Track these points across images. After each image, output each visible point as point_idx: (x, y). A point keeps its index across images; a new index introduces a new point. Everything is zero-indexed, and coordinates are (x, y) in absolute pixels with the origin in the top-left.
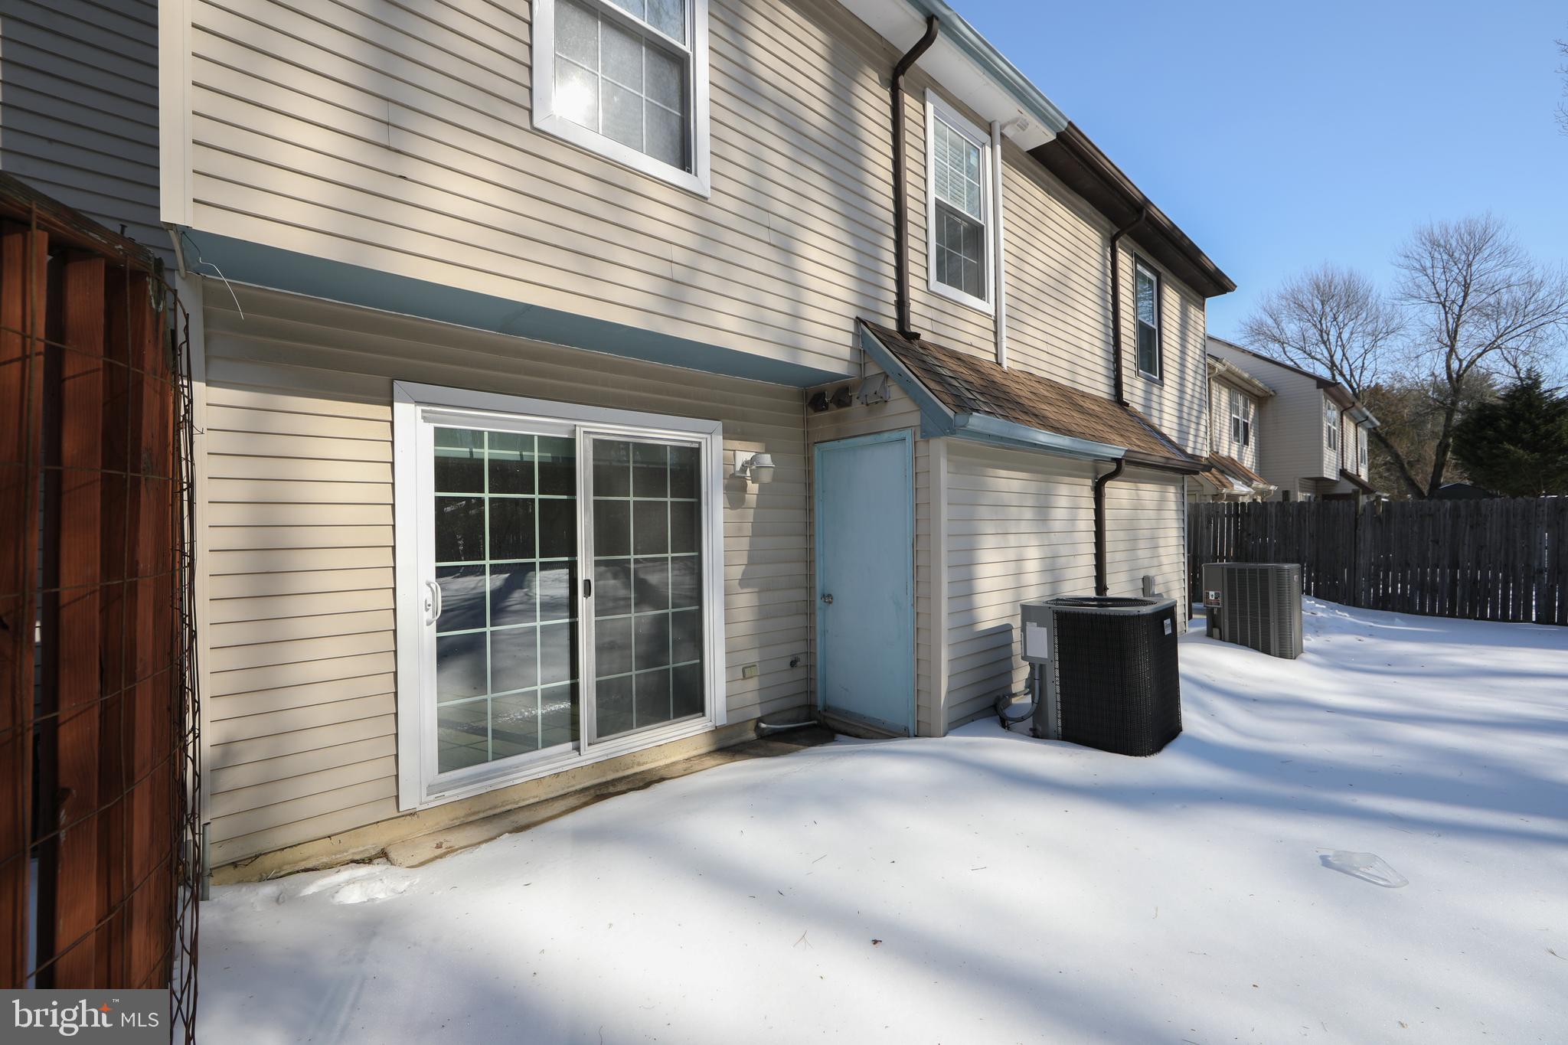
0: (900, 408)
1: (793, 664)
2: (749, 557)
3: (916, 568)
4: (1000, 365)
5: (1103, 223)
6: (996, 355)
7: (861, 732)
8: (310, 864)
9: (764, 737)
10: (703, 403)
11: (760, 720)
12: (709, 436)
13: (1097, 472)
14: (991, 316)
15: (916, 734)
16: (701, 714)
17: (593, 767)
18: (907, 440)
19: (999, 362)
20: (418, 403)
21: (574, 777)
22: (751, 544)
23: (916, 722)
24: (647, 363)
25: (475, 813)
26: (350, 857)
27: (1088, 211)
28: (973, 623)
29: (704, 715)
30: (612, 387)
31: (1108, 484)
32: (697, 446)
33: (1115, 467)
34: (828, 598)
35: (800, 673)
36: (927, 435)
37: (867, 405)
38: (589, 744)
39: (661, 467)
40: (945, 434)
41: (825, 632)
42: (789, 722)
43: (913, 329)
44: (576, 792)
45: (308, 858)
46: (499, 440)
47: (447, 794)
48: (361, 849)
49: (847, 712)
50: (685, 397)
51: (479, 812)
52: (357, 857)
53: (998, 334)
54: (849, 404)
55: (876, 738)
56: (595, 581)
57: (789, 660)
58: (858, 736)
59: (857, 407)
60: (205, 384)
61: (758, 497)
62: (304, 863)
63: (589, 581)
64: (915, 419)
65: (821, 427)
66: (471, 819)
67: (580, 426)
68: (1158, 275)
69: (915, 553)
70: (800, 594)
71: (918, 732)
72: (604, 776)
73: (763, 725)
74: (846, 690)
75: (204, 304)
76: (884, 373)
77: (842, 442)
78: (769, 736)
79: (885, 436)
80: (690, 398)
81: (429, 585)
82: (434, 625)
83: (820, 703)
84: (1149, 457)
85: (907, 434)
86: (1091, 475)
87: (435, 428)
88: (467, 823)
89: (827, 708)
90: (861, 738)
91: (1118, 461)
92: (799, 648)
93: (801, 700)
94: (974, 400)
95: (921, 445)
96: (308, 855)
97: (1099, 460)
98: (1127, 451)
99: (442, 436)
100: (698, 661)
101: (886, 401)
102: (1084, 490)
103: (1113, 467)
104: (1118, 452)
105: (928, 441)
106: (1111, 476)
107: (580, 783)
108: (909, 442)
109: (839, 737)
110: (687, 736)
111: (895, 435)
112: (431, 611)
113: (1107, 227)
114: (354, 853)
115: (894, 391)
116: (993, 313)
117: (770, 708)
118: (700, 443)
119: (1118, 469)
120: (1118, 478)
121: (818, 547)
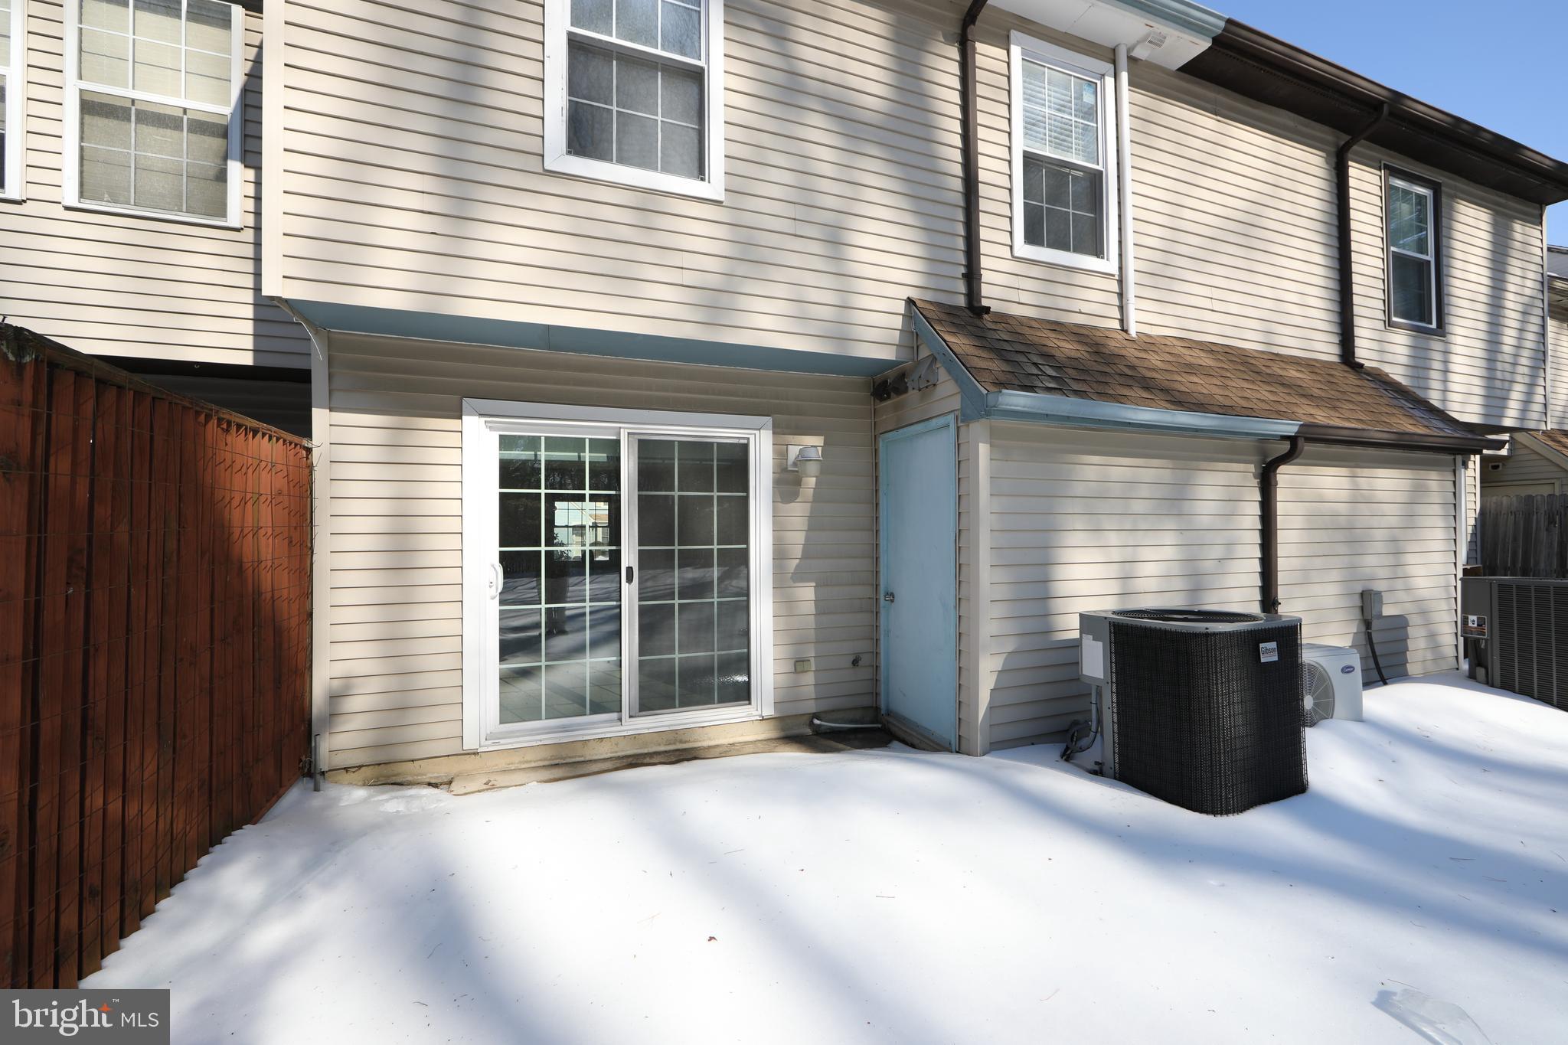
0: (947, 392)
1: (855, 662)
2: (804, 551)
3: (959, 567)
4: (1126, 331)
5: (1319, 134)
6: (1122, 321)
7: (916, 742)
8: (399, 780)
9: (820, 734)
10: (752, 400)
11: (816, 716)
12: (757, 432)
13: (1263, 454)
14: (1113, 275)
15: (957, 750)
16: (747, 702)
17: (635, 737)
18: (951, 426)
19: (1125, 328)
20: (481, 415)
21: (617, 744)
22: (807, 539)
23: (957, 736)
24: (693, 366)
25: (527, 762)
26: (428, 780)
27: (1291, 124)
28: (1049, 632)
29: (750, 704)
30: (656, 391)
31: (1282, 469)
32: (745, 442)
33: (1289, 447)
34: (891, 596)
35: (864, 673)
36: (965, 417)
37: (920, 390)
38: (630, 717)
39: (708, 463)
40: (982, 417)
41: (888, 632)
42: (851, 722)
43: (985, 303)
44: (619, 758)
45: (395, 775)
46: (553, 443)
47: (502, 741)
48: (436, 775)
49: (905, 718)
50: (732, 395)
51: (531, 761)
52: (433, 781)
53: (1124, 296)
54: (906, 390)
55: (928, 750)
56: (640, 569)
57: (852, 658)
58: (913, 746)
59: (912, 395)
60: (328, 410)
61: (814, 491)
62: (394, 778)
63: (632, 568)
64: (956, 403)
65: (884, 417)
66: (523, 766)
67: (624, 428)
68: (1436, 188)
69: (958, 550)
70: (866, 591)
71: (958, 747)
72: (645, 748)
73: (816, 722)
74: (904, 695)
75: (329, 351)
76: (932, 354)
77: (901, 431)
78: (826, 733)
79: (934, 423)
80: (738, 396)
81: (493, 566)
82: (497, 599)
83: (883, 706)
84: (1365, 434)
85: (951, 418)
86: (1255, 458)
87: (500, 436)
88: (520, 769)
89: (889, 713)
90: (915, 748)
91: (1293, 440)
92: (863, 646)
93: (866, 701)
94: (1037, 375)
95: (963, 430)
96: (396, 772)
97: (1264, 439)
98: (1301, 425)
99: (506, 442)
100: (746, 650)
101: (934, 385)
102: (1243, 478)
103: (1286, 446)
104: (1290, 428)
105: (968, 425)
106: (1285, 459)
107: (623, 751)
108: (952, 427)
109: (896, 744)
110: (732, 721)
111: (941, 421)
112: (494, 588)
113: (1330, 138)
114: (431, 777)
115: (942, 374)
116: (1116, 271)
117: (825, 705)
118: (748, 439)
119: (1293, 449)
120: (1295, 461)
121: (882, 543)
